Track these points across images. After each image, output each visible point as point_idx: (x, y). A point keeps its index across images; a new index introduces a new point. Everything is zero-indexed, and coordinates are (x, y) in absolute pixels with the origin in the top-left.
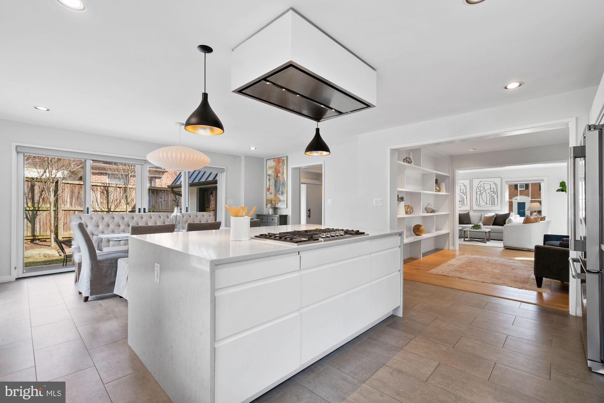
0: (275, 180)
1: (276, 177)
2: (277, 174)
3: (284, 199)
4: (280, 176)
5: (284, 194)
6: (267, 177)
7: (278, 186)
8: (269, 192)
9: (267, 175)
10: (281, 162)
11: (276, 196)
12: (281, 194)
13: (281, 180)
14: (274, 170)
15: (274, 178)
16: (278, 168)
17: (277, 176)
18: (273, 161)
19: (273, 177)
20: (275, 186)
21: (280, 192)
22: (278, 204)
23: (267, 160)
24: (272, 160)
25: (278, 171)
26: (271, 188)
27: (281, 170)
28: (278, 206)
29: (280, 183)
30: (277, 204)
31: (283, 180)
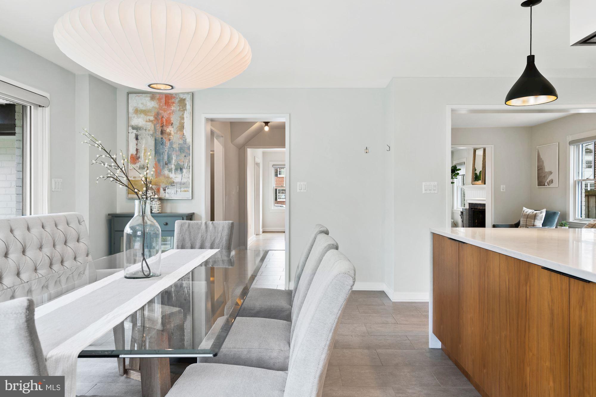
0: (156, 140)
1: (159, 133)
2: (162, 126)
3: (184, 180)
4: (172, 132)
5: (184, 170)
6: (131, 130)
7: (166, 153)
8: (138, 165)
9: (130, 128)
10: (173, 103)
11: (158, 173)
12: (176, 169)
13: (174, 141)
14: (152, 118)
15: (152, 135)
16: (165, 115)
17: (162, 132)
18: (149, 98)
19: (151, 132)
20: (157, 152)
21: (173, 165)
22: (165, 190)
23: (128, 94)
24: (146, 97)
25: (166, 120)
26: (142, 155)
27: (175, 119)
28: (167, 196)
29: (171, 147)
30: (161, 190)
31: (181, 142)
